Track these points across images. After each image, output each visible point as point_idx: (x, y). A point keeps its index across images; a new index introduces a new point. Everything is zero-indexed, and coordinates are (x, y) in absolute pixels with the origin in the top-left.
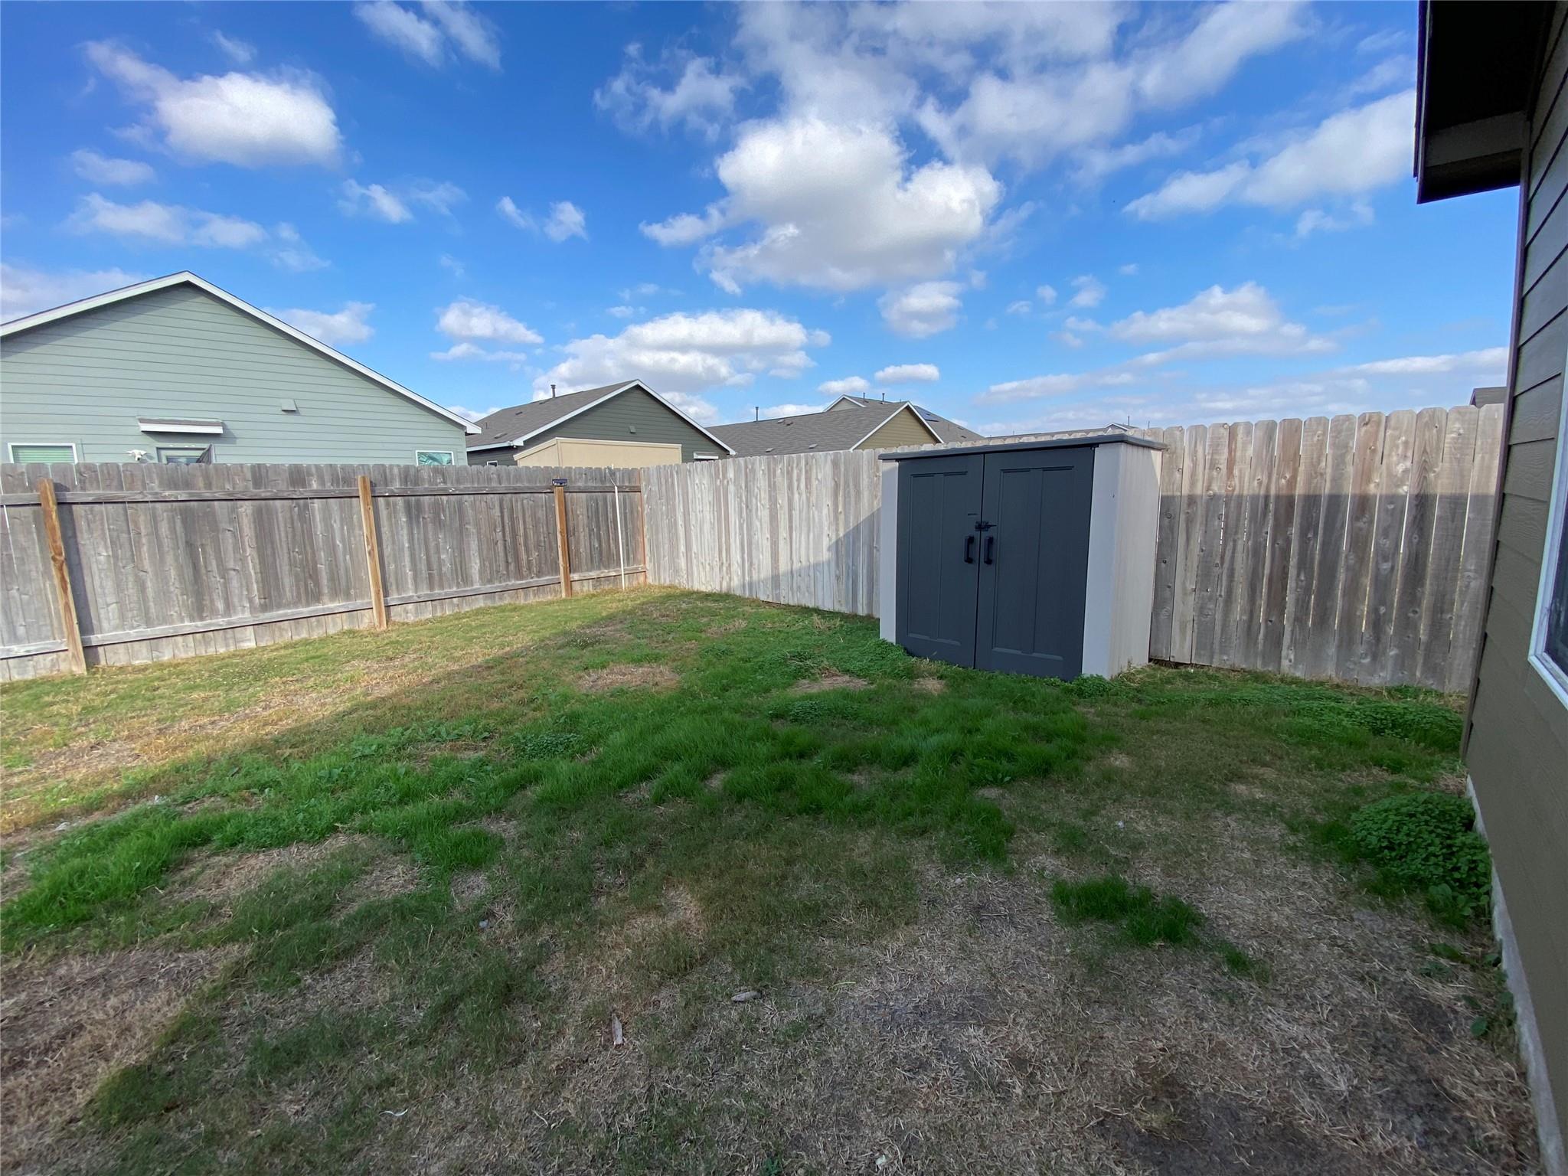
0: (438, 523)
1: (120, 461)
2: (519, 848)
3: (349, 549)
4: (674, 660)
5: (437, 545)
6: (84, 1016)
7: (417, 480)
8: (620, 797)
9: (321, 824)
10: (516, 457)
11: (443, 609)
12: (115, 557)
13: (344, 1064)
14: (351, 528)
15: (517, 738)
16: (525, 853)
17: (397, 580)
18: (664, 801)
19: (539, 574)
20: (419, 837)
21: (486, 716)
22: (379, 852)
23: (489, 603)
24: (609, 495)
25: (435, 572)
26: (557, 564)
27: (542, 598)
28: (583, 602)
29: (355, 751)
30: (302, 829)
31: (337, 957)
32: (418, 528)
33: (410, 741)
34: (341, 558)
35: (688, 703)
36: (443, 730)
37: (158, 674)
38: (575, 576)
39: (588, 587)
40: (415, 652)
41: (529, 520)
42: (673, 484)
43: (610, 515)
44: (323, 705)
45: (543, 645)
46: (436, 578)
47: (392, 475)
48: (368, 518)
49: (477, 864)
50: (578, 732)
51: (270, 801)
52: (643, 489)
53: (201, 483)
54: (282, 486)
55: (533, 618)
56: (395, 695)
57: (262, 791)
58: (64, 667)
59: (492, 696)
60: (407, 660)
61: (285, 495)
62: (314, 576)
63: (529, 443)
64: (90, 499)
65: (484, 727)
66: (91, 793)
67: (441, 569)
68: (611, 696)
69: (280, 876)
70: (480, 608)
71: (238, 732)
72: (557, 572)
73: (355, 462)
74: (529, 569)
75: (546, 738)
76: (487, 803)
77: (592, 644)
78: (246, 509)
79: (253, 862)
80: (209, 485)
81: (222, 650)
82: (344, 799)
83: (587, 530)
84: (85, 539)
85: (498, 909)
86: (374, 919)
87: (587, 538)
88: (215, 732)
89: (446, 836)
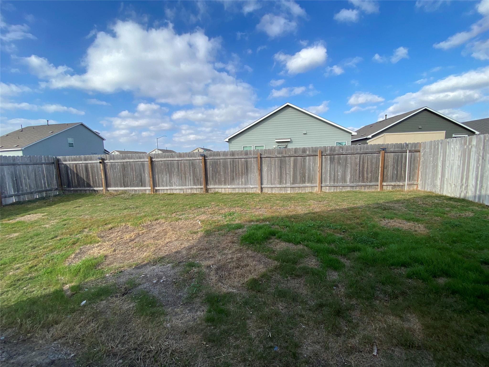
0: (339, 163)
1: (271, 148)
2: (350, 270)
3: (313, 170)
4: (427, 223)
5: (338, 170)
6: (249, 263)
7: (334, 150)
8: (391, 269)
9: (298, 240)
10: (368, 141)
11: (337, 190)
12: (268, 169)
13: (293, 304)
14: (315, 165)
15: (354, 235)
16: (351, 272)
17: (325, 179)
18: (412, 278)
19: (371, 181)
20: (321, 254)
21: (345, 225)
22: (310, 253)
23: (352, 190)
24: (404, 154)
25: (336, 178)
26: (378, 179)
27: (370, 190)
28: (386, 193)
29: (308, 224)
30: (293, 240)
31: (296, 276)
32: (333, 164)
33: (322, 226)
34: (311, 172)
35: (431, 243)
36: (331, 225)
37: (272, 195)
38: (385, 184)
39: (390, 188)
40: (327, 201)
41: (369, 163)
42: (438, 148)
43: (403, 161)
44: (302, 210)
45: (368, 206)
46: (336, 180)
47: (327, 149)
48: (319, 162)
49: (336, 269)
50: (377, 239)
51: (288, 230)
52: (421, 151)
53: (284, 153)
54: (300, 153)
55: (366, 196)
56: (320, 212)
57: (286, 228)
58: (257, 191)
59: (348, 219)
60: (324, 203)
61: (301, 155)
62: (304, 177)
63: (373, 137)
64: (265, 157)
65: (344, 228)
66: (258, 218)
67: (338, 178)
68: (393, 230)
69: (287, 250)
70: (348, 191)
71: (284, 212)
72: (378, 181)
73: (318, 146)
74: (367, 180)
75: (364, 237)
76: (341, 252)
77: (388, 209)
78: (292, 159)
79: (282, 244)
80: (286, 153)
81: (283, 192)
82: (304, 236)
83: (392, 167)
84: (263, 165)
85: (340, 285)
86: (306, 271)
87: (392, 170)
88: (280, 211)
89: (328, 256)
